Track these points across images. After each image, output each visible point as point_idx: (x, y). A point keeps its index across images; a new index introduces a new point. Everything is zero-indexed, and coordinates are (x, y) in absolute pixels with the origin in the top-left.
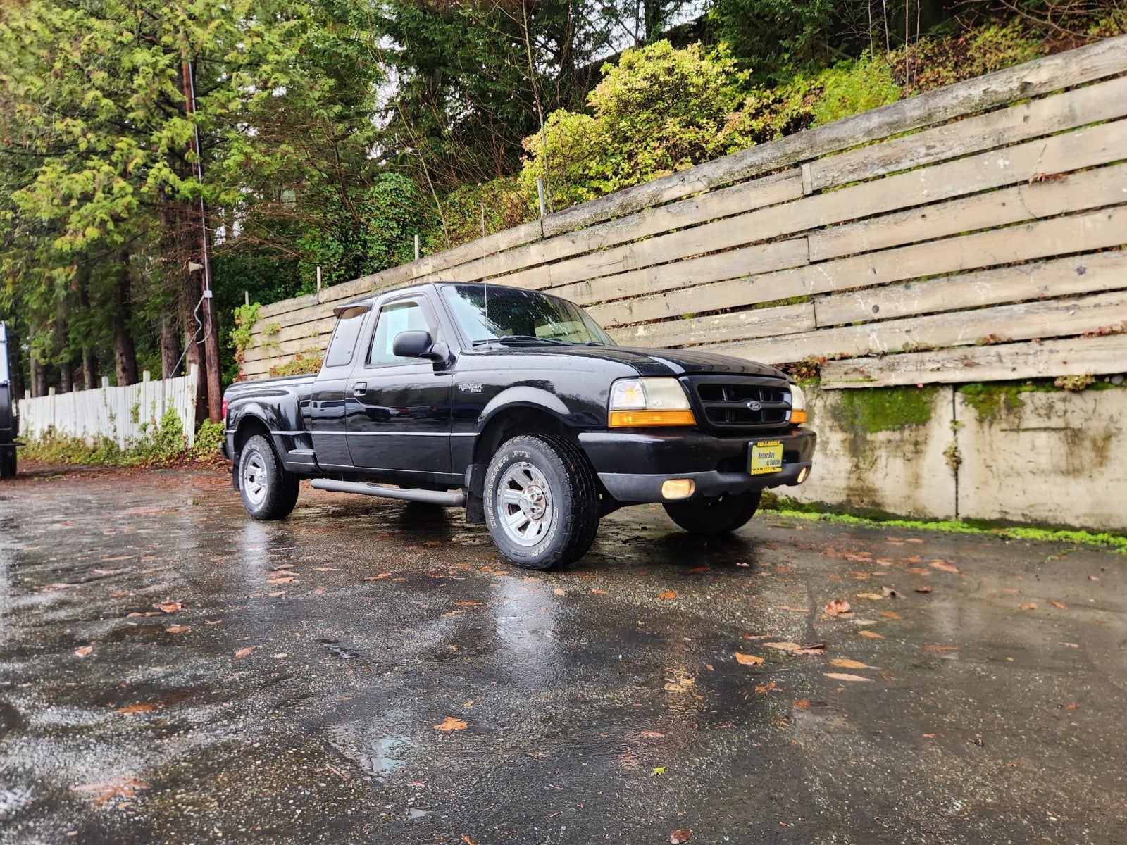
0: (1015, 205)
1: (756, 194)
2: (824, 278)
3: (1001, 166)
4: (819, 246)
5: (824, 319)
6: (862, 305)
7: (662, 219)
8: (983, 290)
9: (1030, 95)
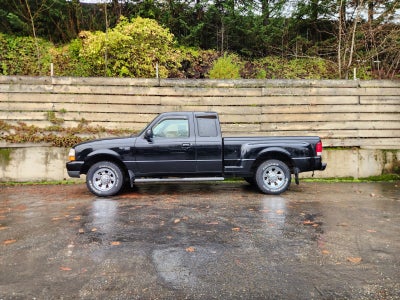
0: (306, 109)
1: (248, 92)
2: (264, 118)
3: (305, 100)
4: (264, 110)
5: (263, 128)
6: (273, 126)
7: (216, 92)
8: (299, 127)
9: (311, 86)
